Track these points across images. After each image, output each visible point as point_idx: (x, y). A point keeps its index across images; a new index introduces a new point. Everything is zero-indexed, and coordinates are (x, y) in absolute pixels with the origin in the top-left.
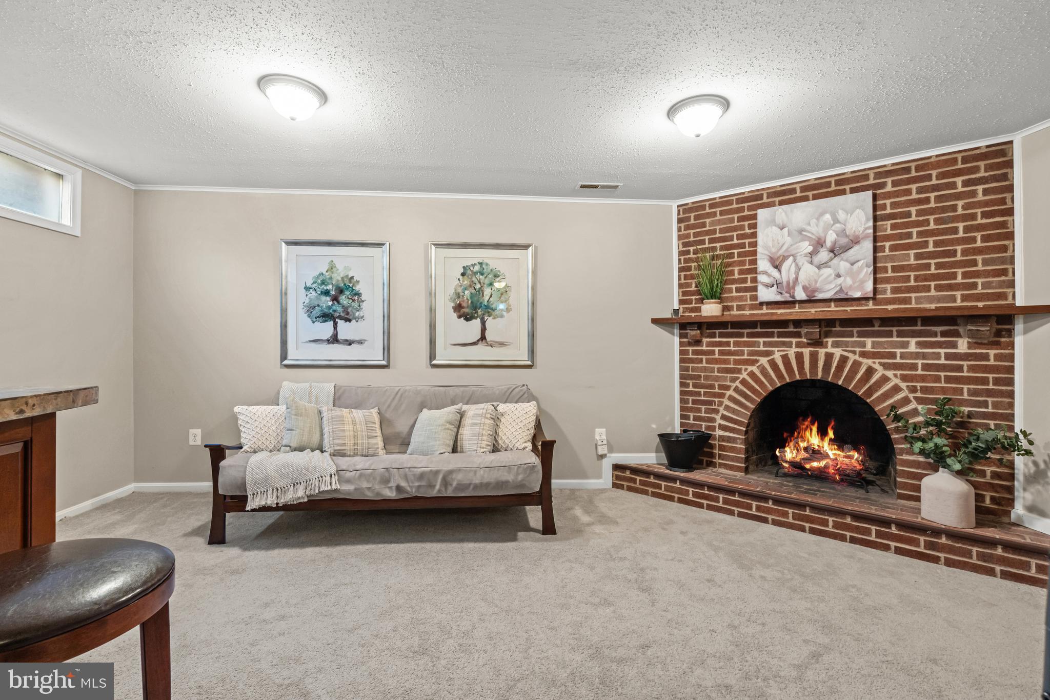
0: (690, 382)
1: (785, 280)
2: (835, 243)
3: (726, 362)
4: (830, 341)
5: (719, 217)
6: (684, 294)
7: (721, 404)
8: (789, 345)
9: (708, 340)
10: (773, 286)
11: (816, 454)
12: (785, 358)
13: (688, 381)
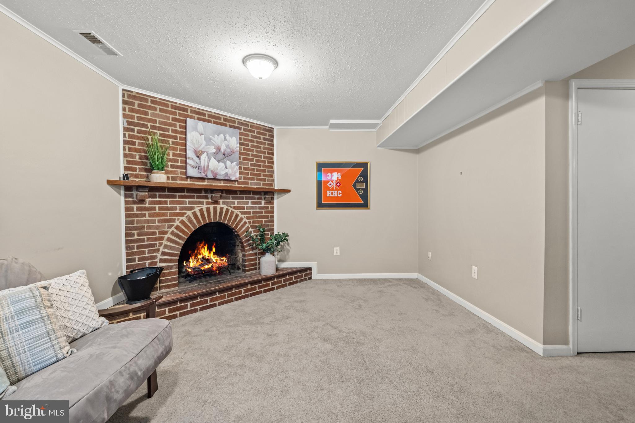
0: (135, 232)
1: (202, 165)
2: (225, 150)
3: (164, 215)
4: (221, 201)
5: (158, 112)
6: (129, 162)
7: (161, 244)
8: (202, 203)
9: (151, 199)
10: (196, 168)
11: (207, 261)
12: (201, 210)
13: (133, 232)
